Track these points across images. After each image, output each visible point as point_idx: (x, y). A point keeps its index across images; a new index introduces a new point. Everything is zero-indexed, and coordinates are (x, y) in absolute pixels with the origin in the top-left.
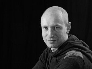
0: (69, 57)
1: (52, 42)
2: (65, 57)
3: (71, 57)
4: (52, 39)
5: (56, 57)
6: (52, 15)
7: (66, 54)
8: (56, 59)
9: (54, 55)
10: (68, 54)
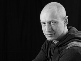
0: (71, 47)
1: (50, 36)
2: (67, 48)
3: (73, 48)
4: (49, 33)
5: (58, 48)
6: (47, 11)
7: (68, 45)
8: (58, 49)
9: (57, 46)
10: (70, 45)
